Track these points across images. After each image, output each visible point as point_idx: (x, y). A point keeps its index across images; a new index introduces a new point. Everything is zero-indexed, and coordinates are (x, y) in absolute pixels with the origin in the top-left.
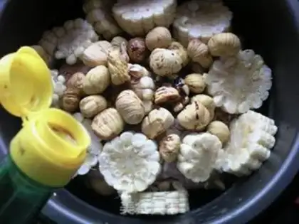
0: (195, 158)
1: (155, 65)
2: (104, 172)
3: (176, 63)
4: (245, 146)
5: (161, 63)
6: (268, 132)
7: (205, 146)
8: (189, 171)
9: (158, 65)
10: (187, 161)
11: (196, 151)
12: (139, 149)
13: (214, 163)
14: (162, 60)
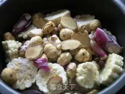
0: (84, 74)
1: (62, 35)
2: (38, 84)
3: (71, 33)
4: (109, 68)
5: (65, 34)
6: (119, 59)
7: (88, 67)
8: (82, 80)
9: (63, 35)
10: (80, 75)
11: (84, 70)
12: (56, 70)
13: (95, 78)
14: (65, 32)
